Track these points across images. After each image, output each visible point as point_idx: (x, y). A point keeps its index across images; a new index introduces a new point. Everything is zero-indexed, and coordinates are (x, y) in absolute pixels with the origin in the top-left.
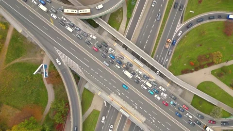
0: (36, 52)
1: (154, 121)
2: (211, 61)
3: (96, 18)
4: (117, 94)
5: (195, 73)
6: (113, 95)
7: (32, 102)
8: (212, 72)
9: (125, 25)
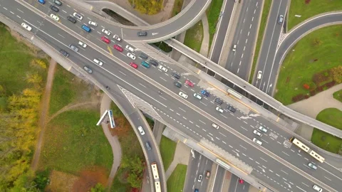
0: (89, 95)
2: (331, 80)
3: (169, 39)
4: (210, 140)
5: (311, 99)
6: (204, 142)
7: (92, 163)
8: (334, 95)
9: (208, 45)
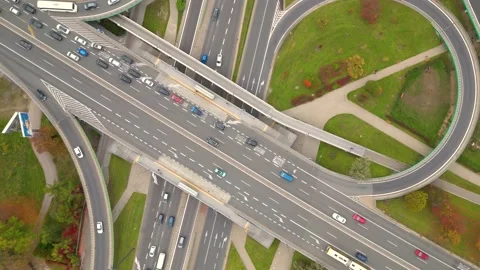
0: (13, 97)
2: (345, 76)
3: (116, 16)
4: (173, 157)
5: (317, 102)
6: (164, 159)
7: (16, 193)
8: (348, 95)
9: (176, 26)
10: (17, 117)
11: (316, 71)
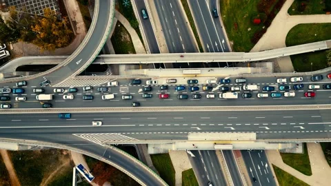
0: (57, 159)
1: (267, 128)
3: (97, 58)
4: (197, 131)
5: (270, 30)
6: (192, 136)
8: (288, 12)
9: (139, 40)
10: (77, 171)
11: (255, 10)
